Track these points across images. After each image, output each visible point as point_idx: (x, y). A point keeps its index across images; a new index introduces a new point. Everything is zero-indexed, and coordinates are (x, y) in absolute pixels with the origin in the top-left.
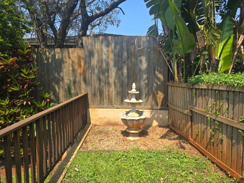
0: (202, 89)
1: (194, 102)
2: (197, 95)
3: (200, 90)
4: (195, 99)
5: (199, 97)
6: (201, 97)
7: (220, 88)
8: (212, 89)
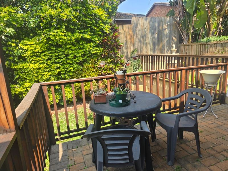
0: (212, 44)
1: (206, 51)
2: (209, 47)
3: (211, 45)
4: (207, 50)
5: (210, 48)
6: (211, 48)
7: (225, 42)
8: (220, 43)
